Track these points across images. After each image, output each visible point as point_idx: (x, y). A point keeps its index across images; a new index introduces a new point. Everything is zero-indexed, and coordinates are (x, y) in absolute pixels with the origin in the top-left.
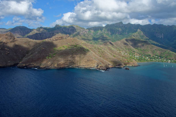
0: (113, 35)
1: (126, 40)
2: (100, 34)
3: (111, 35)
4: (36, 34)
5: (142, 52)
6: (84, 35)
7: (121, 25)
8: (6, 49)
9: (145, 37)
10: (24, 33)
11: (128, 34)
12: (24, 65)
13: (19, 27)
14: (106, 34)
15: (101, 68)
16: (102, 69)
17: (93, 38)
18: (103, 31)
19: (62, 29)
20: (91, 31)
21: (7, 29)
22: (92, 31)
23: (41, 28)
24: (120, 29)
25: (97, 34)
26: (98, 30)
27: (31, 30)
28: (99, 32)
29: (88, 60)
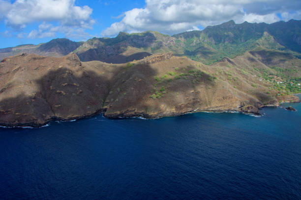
0: (220, 44)
1: (252, 53)
2: (197, 44)
3: (216, 44)
4: (91, 50)
5: (284, 73)
6: (170, 48)
7: (232, 26)
8: (75, 84)
9: (278, 45)
10: (66, 50)
11: (246, 41)
12: (119, 113)
13: (56, 39)
14: (208, 43)
15: (249, 111)
16: (253, 112)
17: (186, 51)
18: (201, 38)
19: (132, 40)
20: (180, 39)
21: (36, 46)
22: (182, 40)
23: (95, 38)
24: (231, 34)
25: (191, 45)
26: (192, 37)
27: (78, 45)
28: (195, 40)
29: (223, 98)
